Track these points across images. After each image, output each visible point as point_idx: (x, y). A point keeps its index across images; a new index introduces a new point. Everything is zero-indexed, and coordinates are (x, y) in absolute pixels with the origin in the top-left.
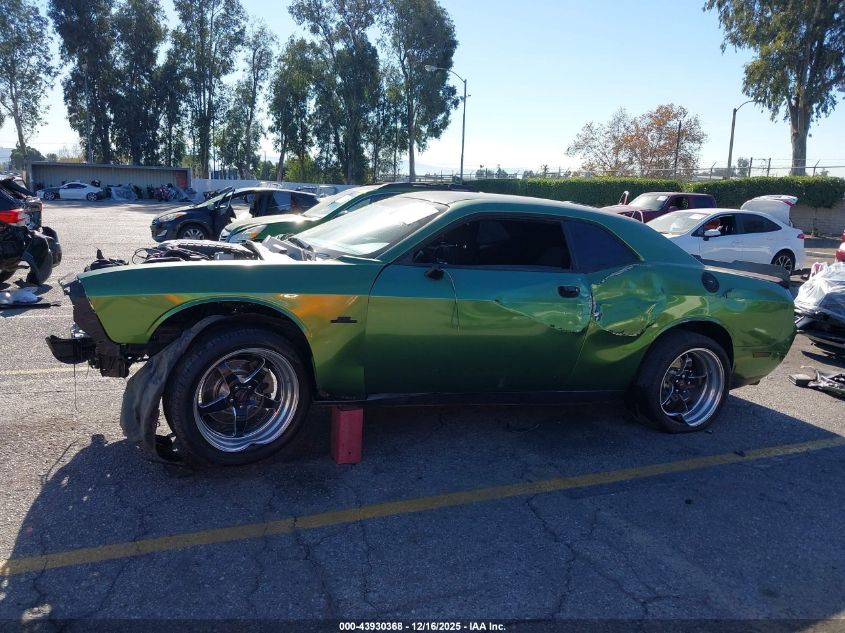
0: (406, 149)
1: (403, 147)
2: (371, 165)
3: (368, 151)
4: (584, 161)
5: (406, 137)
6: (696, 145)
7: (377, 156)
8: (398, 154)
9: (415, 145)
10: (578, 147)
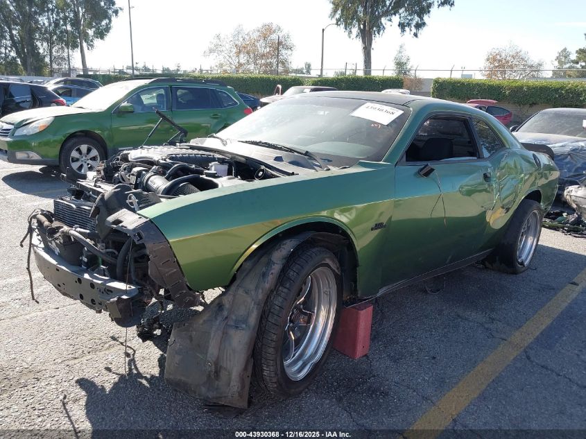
0: (77, 47)
1: (74, 46)
2: (47, 60)
3: (42, 47)
4: (216, 61)
5: (76, 38)
6: (289, 52)
7: (51, 52)
8: (70, 50)
9: (85, 45)
10: (211, 51)
